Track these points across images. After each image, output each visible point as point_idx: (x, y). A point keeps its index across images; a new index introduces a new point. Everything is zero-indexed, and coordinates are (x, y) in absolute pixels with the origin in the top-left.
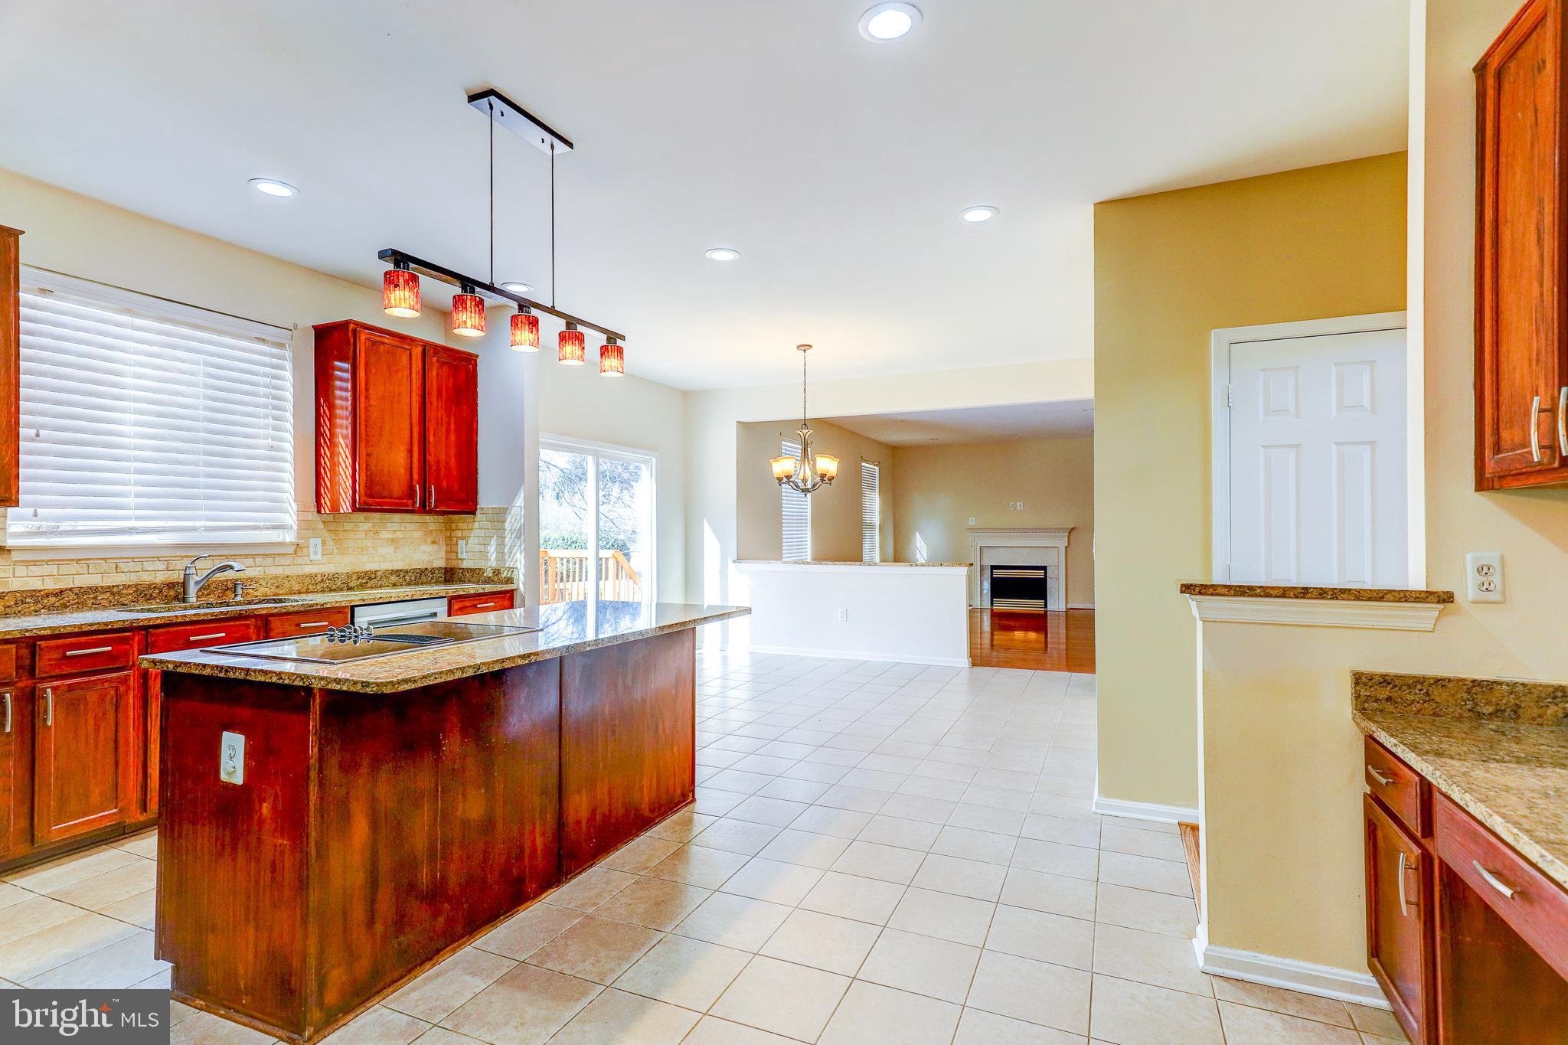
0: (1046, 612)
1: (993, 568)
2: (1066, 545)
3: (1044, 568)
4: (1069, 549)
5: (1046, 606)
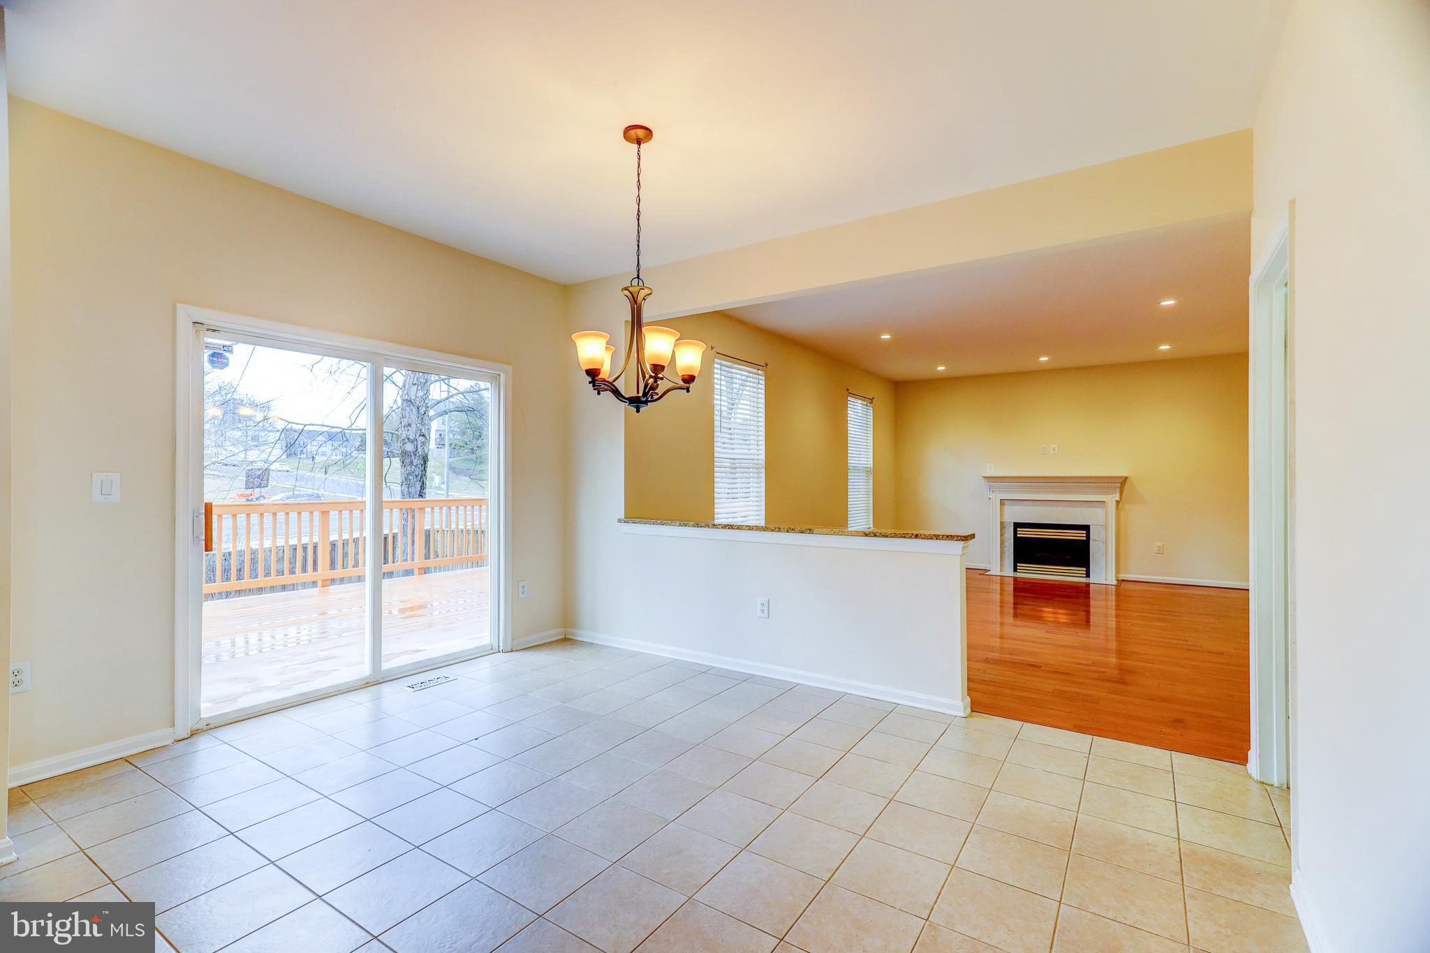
0: (1088, 585)
1: (1017, 526)
2: (1118, 499)
3: (1086, 528)
4: (1120, 504)
5: (1088, 575)
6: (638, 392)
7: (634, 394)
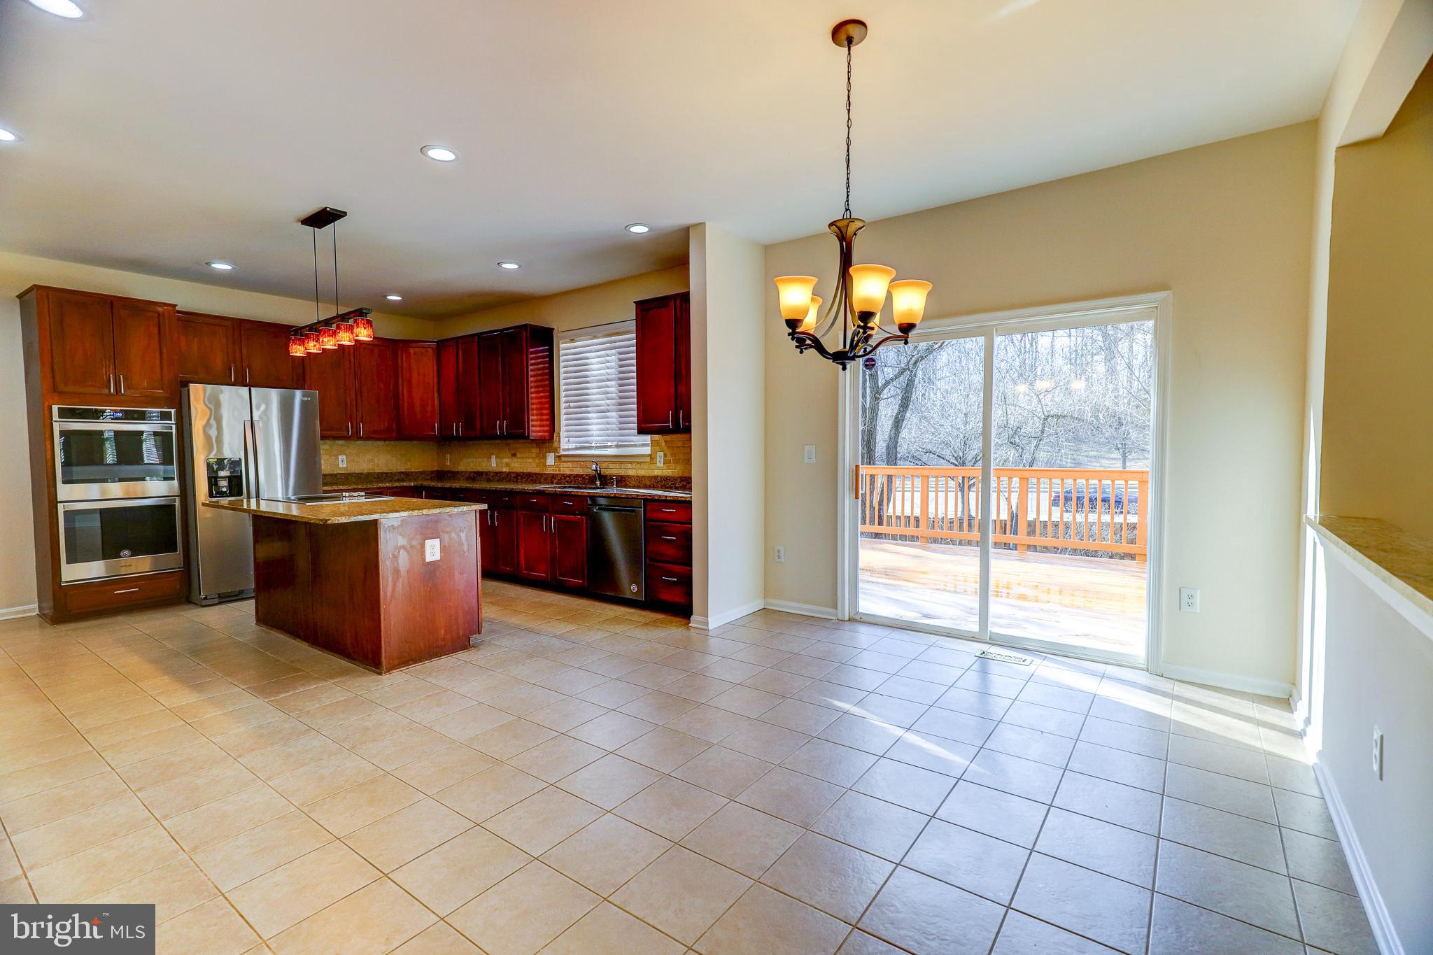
6: (845, 347)
7: (841, 348)
